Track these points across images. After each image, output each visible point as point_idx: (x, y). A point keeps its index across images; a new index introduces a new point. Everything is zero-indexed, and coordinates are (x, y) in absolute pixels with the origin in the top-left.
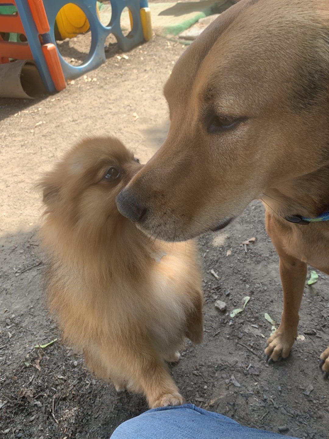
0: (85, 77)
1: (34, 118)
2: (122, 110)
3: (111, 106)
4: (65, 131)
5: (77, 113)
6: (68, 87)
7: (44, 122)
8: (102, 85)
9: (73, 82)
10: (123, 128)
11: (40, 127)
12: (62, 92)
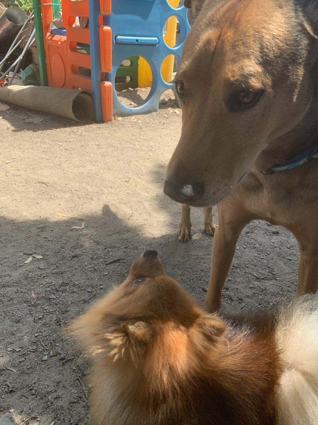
0: (133, 117)
1: (69, 135)
2: (144, 148)
3: (137, 143)
4: (85, 150)
5: (106, 141)
6: (113, 121)
7: (75, 140)
8: (143, 127)
9: (120, 118)
10: (134, 161)
11: (68, 143)
12: (106, 123)
